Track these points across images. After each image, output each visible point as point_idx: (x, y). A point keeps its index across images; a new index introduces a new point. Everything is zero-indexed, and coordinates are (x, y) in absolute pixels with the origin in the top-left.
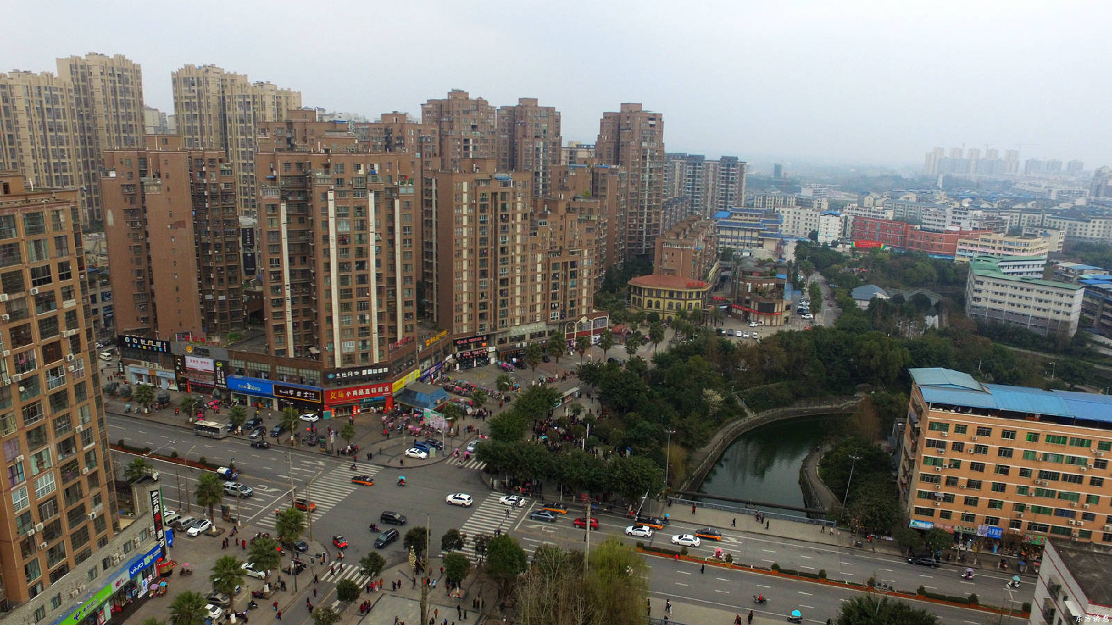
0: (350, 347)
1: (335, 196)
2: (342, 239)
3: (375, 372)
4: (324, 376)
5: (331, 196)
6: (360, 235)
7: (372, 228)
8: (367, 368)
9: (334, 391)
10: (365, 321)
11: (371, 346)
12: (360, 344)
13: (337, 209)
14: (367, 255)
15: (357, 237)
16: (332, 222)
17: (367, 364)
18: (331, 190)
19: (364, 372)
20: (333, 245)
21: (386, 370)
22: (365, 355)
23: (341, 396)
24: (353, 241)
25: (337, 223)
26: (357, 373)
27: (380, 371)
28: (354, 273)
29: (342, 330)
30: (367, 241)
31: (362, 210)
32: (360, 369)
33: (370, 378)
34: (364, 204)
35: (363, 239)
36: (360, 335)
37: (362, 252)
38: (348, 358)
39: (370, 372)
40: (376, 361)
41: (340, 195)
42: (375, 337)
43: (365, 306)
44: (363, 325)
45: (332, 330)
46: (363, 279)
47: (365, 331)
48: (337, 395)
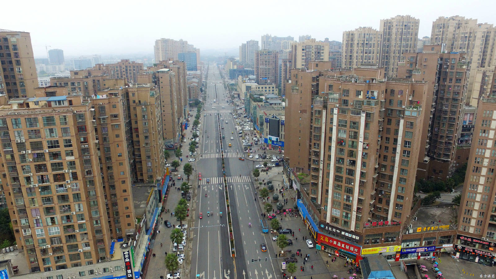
0: (337, 213)
1: (338, 112)
2: (340, 142)
3: (350, 236)
4: (321, 223)
5: (336, 111)
6: (353, 142)
7: (361, 139)
8: (346, 231)
9: (323, 235)
10: (349, 201)
11: (351, 218)
12: (344, 214)
13: (339, 121)
14: (356, 157)
15: (351, 143)
16: (334, 129)
17: (346, 229)
18: (337, 107)
19: (343, 233)
20: (334, 144)
21: (358, 238)
22: (346, 223)
23: (327, 240)
24: (347, 145)
25: (338, 131)
26: (338, 231)
27: (354, 237)
28: (346, 166)
29: (333, 202)
30: (356, 147)
31: (355, 125)
32: (341, 230)
33: (347, 238)
34: (357, 120)
35: (354, 145)
36: (344, 208)
37: (352, 154)
38: (335, 219)
39: (347, 234)
40: (353, 229)
41: (342, 111)
42: (354, 214)
43: (350, 191)
44: (348, 203)
45: (327, 198)
46: (351, 173)
47: (348, 207)
48: (324, 239)
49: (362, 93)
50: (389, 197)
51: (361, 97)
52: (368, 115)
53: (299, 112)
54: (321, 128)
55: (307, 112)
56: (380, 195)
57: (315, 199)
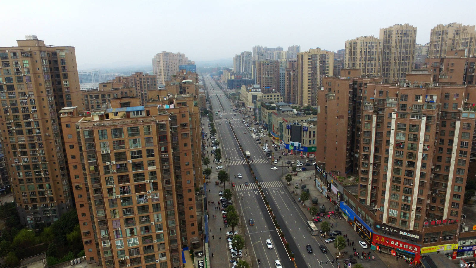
0: (394, 213)
1: (397, 116)
2: (398, 145)
3: (409, 235)
4: (376, 224)
5: (394, 115)
6: (412, 145)
7: (422, 141)
8: (404, 231)
9: (379, 236)
10: (408, 201)
11: (409, 218)
12: (402, 214)
13: (398, 125)
14: (416, 158)
15: (410, 145)
16: (393, 133)
17: (404, 229)
18: (395, 111)
19: (401, 233)
20: (391, 148)
21: (417, 237)
22: (404, 222)
23: (383, 240)
24: (406, 148)
25: (396, 134)
26: (396, 231)
27: (413, 236)
28: (405, 167)
29: (390, 203)
30: (417, 149)
31: (415, 127)
32: (399, 230)
33: (406, 237)
34: (417, 124)
35: (414, 147)
36: (402, 209)
37: (412, 155)
38: (391, 219)
39: (405, 234)
40: (411, 228)
41: (401, 116)
42: (413, 213)
43: (409, 191)
44: (406, 203)
45: (384, 199)
46: (410, 174)
47: (407, 207)
48: (380, 239)
49: (421, 97)
50: (445, 197)
51: (420, 101)
52: (429, 118)
53: (336, 117)
54: (370, 133)
55: (345, 118)
56: (434, 195)
57: (365, 201)
